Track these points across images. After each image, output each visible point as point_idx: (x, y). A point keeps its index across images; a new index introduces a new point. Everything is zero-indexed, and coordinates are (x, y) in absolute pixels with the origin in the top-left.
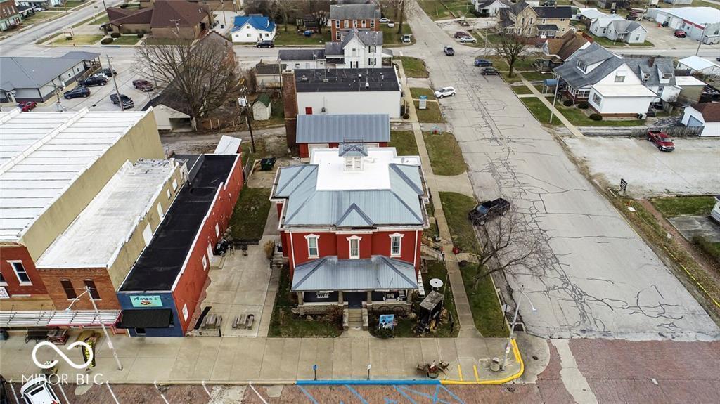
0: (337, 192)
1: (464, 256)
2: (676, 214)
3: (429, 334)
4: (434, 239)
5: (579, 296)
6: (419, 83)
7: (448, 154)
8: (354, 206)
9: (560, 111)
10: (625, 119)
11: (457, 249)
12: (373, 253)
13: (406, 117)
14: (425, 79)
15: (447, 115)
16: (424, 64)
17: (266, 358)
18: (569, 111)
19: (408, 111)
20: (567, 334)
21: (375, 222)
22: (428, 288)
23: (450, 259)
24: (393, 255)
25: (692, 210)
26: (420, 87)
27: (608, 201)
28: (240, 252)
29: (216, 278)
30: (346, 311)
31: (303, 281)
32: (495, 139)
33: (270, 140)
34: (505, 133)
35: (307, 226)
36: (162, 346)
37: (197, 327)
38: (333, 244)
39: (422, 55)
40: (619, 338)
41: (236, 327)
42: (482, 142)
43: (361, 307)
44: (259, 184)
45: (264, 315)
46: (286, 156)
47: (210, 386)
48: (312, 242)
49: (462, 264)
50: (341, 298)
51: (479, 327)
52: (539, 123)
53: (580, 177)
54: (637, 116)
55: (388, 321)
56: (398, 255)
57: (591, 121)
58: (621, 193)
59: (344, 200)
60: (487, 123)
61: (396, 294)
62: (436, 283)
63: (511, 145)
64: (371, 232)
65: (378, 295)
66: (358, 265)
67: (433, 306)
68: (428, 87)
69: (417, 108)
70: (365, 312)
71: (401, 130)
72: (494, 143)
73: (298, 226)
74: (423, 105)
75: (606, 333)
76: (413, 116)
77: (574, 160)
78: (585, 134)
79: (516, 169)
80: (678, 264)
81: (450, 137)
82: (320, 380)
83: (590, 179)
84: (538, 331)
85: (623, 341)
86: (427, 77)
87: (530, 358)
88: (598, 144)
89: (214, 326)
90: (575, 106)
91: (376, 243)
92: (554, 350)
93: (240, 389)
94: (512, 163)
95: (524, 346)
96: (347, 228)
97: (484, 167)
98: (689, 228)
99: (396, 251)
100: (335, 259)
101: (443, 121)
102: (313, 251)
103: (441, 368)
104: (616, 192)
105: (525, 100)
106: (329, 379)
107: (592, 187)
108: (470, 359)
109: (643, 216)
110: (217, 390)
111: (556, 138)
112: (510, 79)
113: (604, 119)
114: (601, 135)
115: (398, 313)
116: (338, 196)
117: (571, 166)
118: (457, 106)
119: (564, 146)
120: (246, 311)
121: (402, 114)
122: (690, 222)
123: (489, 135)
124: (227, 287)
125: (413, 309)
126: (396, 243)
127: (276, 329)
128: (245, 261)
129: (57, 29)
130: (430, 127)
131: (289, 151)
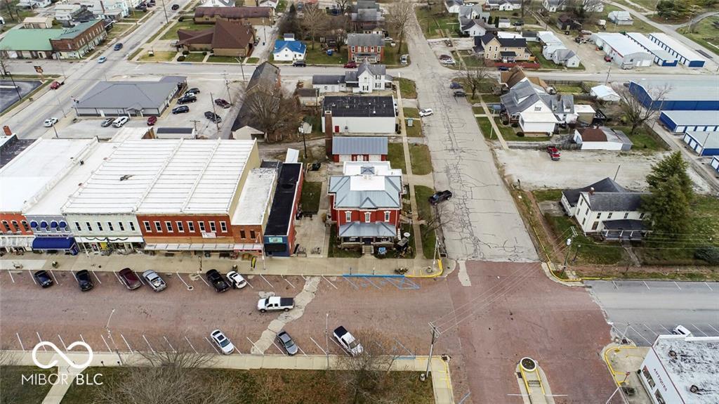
0: (360, 191)
1: (423, 222)
2: (542, 200)
3: (402, 257)
4: (408, 213)
5: (476, 242)
6: (410, 103)
7: (422, 160)
8: (368, 198)
9: (500, 128)
10: (539, 135)
11: (420, 218)
12: (376, 220)
13: (399, 133)
14: (414, 100)
15: (426, 132)
16: (415, 86)
17: (328, 266)
18: (505, 128)
19: (400, 128)
20: (466, 259)
21: (378, 206)
22: (402, 236)
23: (415, 222)
24: (386, 221)
25: (551, 198)
26: (410, 107)
27: (508, 192)
28: (308, 218)
29: (299, 231)
30: (363, 246)
31: (343, 232)
32: (453, 150)
33: (314, 149)
34: (460, 146)
35: (346, 207)
36: (280, 260)
37: (294, 253)
38: (358, 216)
39: (414, 77)
40: (489, 260)
41: (313, 253)
42: (444, 151)
43: (370, 244)
44: (312, 179)
45: (325, 247)
46: (326, 161)
47: (305, 276)
48: (348, 214)
49: (421, 226)
50: (361, 240)
51: (425, 255)
52: (484, 138)
53: (498, 176)
54: (547, 133)
55: (383, 251)
56: (388, 221)
57: (517, 137)
58: (518, 187)
59: (364, 195)
60: (450, 137)
61: (387, 239)
62: (407, 234)
63: (462, 154)
64: (375, 210)
65: (378, 240)
66: (369, 225)
67: (404, 244)
68: (415, 107)
69: (407, 125)
70: (372, 247)
71: (395, 142)
72: (452, 153)
73: (342, 207)
74: (410, 123)
75: (483, 258)
76: (404, 131)
77: (497, 166)
78: (509, 147)
79: (462, 171)
80: (532, 227)
81: (425, 147)
82: (352, 275)
83: (503, 178)
84: (453, 257)
85: (491, 262)
86: (416, 98)
87: (446, 267)
88: (516, 154)
89: (303, 253)
90: (510, 125)
91: (378, 215)
92: (458, 265)
93: (318, 278)
94: (459, 167)
95: (444, 263)
96: (365, 208)
97: (442, 170)
98: (546, 208)
99: (387, 219)
100: (358, 222)
101: (423, 136)
102: (348, 219)
103: (405, 271)
104: (515, 187)
105: (479, 119)
106: (356, 274)
107: (503, 183)
108: (419, 268)
109: (524, 201)
110: (308, 278)
111: (492, 150)
112: (472, 101)
113: (526, 135)
114: (520, 148)
115: (388, 247)
116: (360, 193)
117: (495, 169)
118: (433, 124)
119: (494, 155)
120: (317, 246)
121: (396, 130)
122: (548, 205)
123: (449, 147)
124: (305, 235)
125: (395, 246)
126: (387, 216)
127: (331, 254)
128: (312, 223)
129: (137, 45)
130: (414, 140)
131: (327, 158)
